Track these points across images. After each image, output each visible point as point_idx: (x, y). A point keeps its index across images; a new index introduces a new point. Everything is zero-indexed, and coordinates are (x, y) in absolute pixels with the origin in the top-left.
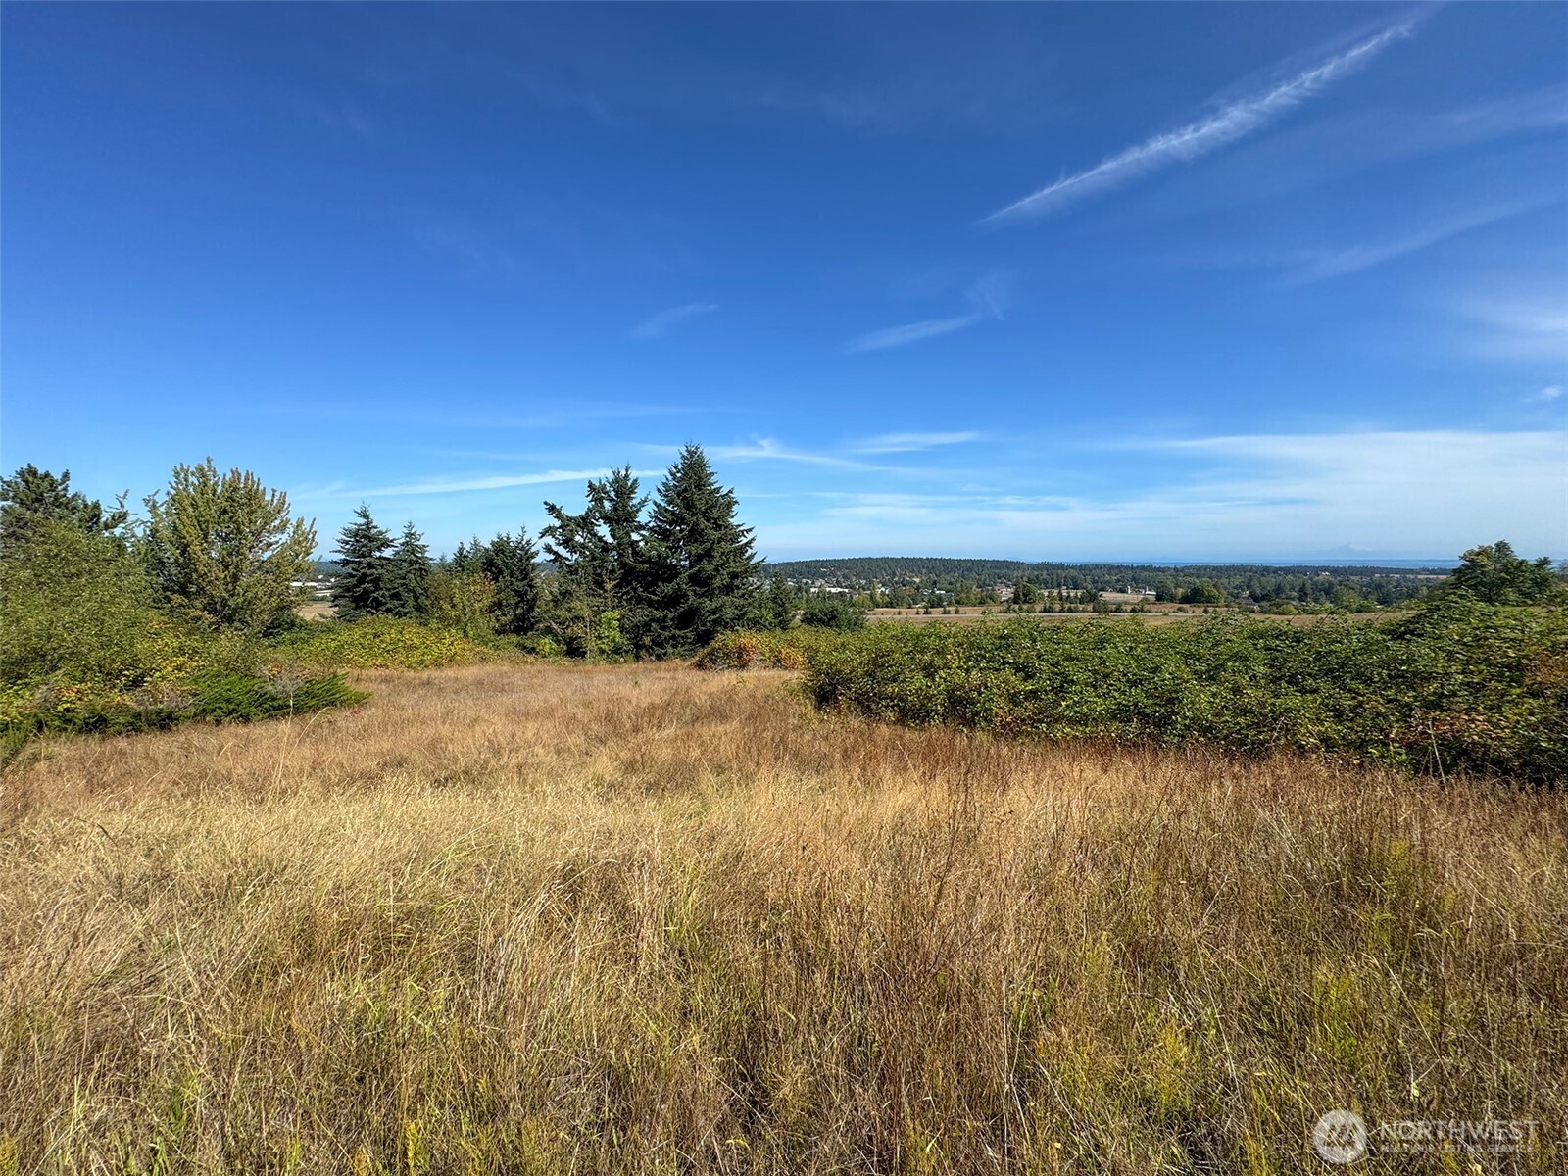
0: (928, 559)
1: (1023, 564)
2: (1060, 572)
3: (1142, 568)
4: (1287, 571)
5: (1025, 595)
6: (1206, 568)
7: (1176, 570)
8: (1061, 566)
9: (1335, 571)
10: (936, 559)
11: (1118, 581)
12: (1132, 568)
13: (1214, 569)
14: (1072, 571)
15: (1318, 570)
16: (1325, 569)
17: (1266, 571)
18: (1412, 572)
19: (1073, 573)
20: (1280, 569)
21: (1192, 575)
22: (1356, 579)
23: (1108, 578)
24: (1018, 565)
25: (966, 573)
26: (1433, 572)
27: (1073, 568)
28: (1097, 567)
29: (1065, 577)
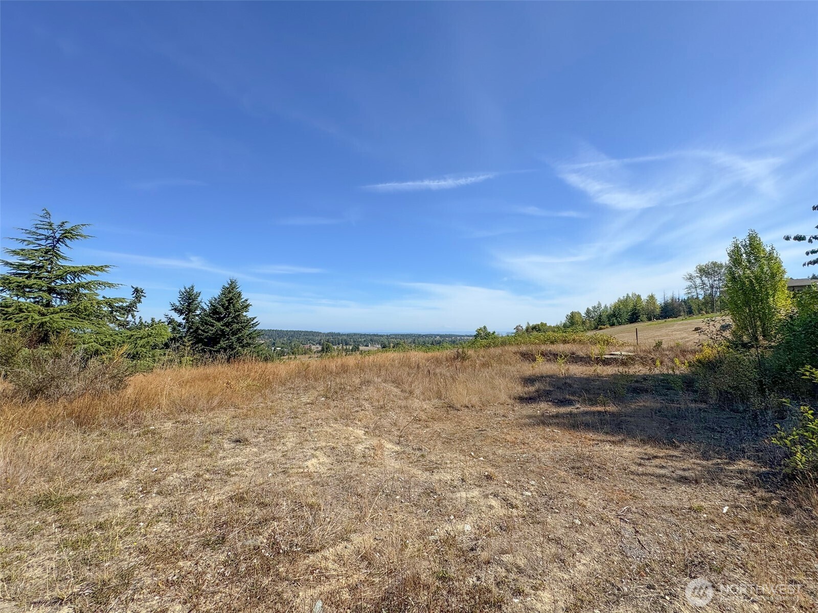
0: (268, 330)
1: (320, 333)
2: (339, 337)
3: (375, 335)
4: (426, 336)
5: (327, 349)
6: (398, 335)
7: (387, 336)
8: (339, 334)
9: (441, 336)
10: (273, 330)
11: (365, 341)
12: (370, 335)
13: (402, 335)
14: (344, 336)
15: (436, 336)
16: (438, 335)
17: (420, 336)
18: (463, 336)
19: (345, 337)
20: (424, 335)
21: (393, 338)
22: (447, 339)
23: (360, 340)
24: (318, 334)
25: (290, 338)
26: (468, 336)
27: (344, 335)
28: (355, 334)
29: (342, 340)
